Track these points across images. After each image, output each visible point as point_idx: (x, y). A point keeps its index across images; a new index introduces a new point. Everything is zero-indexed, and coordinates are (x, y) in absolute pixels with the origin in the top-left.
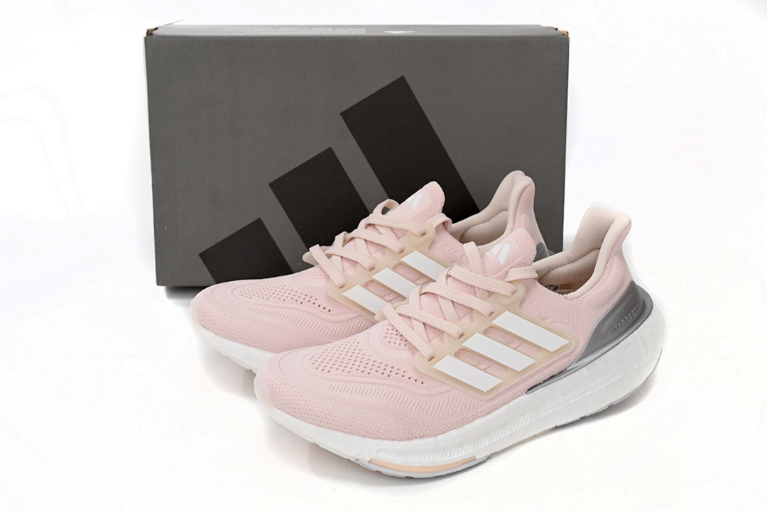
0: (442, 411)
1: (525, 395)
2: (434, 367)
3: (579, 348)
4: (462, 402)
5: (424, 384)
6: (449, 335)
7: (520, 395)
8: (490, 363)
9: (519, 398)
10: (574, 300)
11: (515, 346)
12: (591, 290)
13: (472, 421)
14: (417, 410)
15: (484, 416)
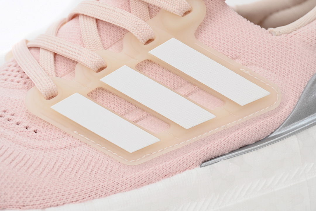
0: (60, 173)
1: (198, 169)
2: (51, 107)
3: (287, 107)
4: (92, 164)
5: (38, 134)
6: (83, 66)
7: (189, 168)
8: (144, 114)
9: (187, 171)
10: (283, 36)
11: (186, 92)
12: (310, 25)
13: (106, 195)
14: (18, 167)
15: (126, 189)
